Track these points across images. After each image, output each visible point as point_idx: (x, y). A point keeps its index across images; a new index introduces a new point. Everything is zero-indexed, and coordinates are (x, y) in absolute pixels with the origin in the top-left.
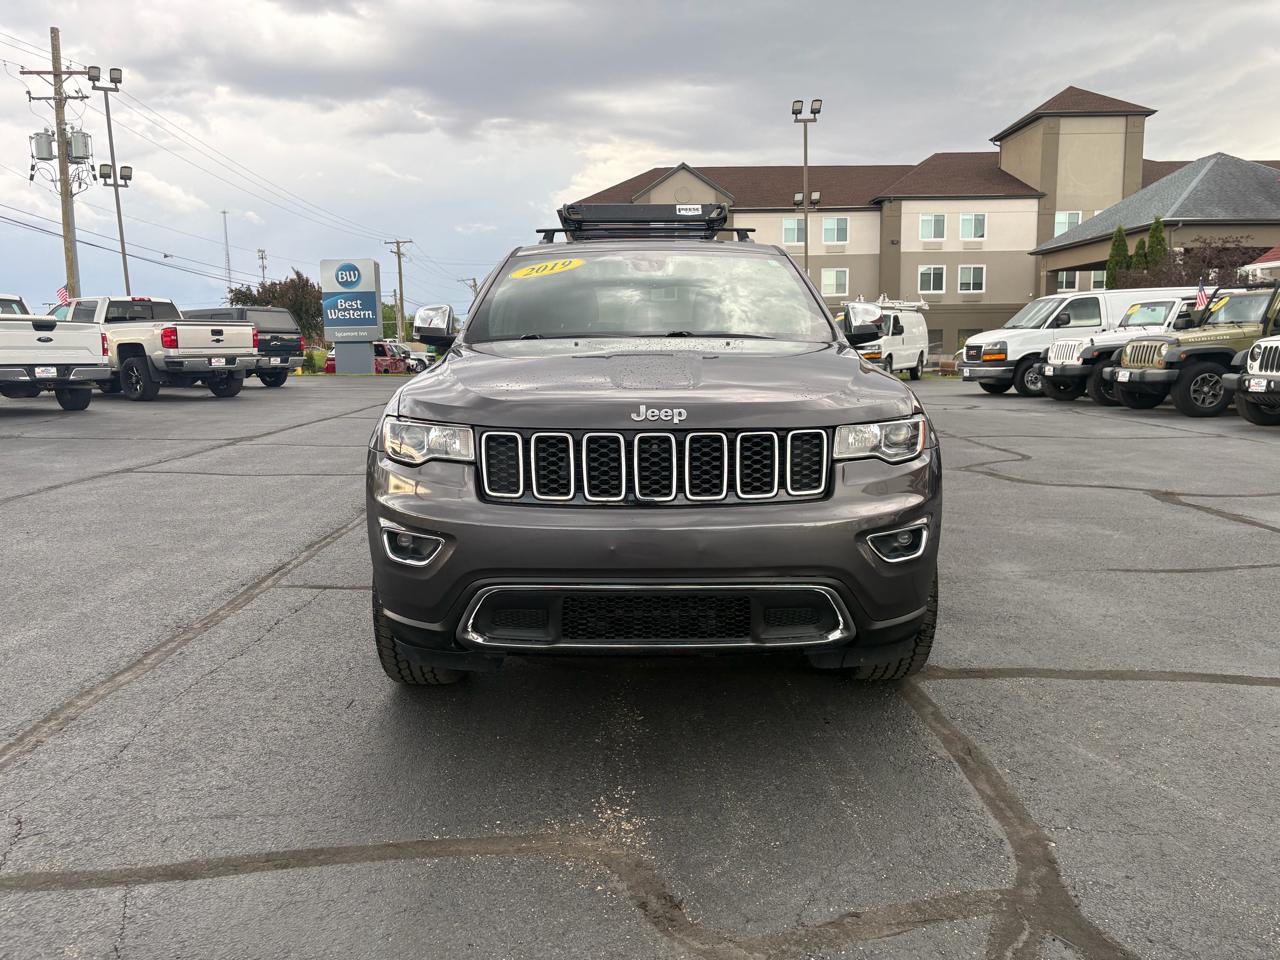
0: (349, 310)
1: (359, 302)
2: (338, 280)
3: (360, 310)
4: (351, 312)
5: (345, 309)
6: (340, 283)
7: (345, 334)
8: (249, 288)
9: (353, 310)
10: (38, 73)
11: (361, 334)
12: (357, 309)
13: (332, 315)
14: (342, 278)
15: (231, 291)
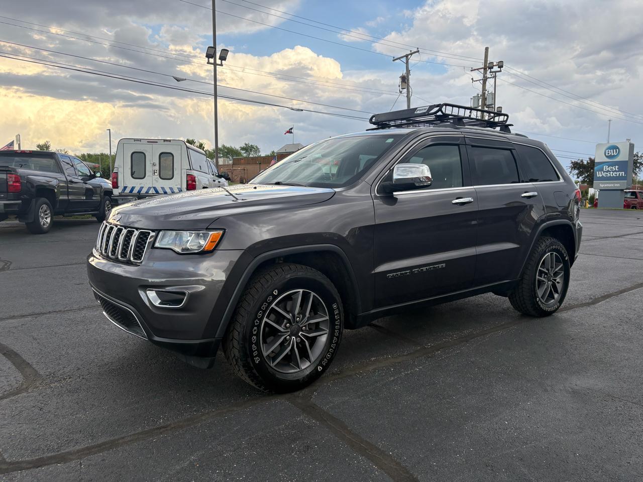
0: (610, 171)
1: (617, 167)
2: (605, 155)
3: (617, 171)
4: (611, 173)
5: (608, 171)
6: (607, 157)
7: (606, 185)
8: (582, 161)
9: (613, 171)
10: (478, 69)
11: (616, 185)
12: (615, 171)
13: (599, 174)
14: (608, 153)
15: (572, 163)
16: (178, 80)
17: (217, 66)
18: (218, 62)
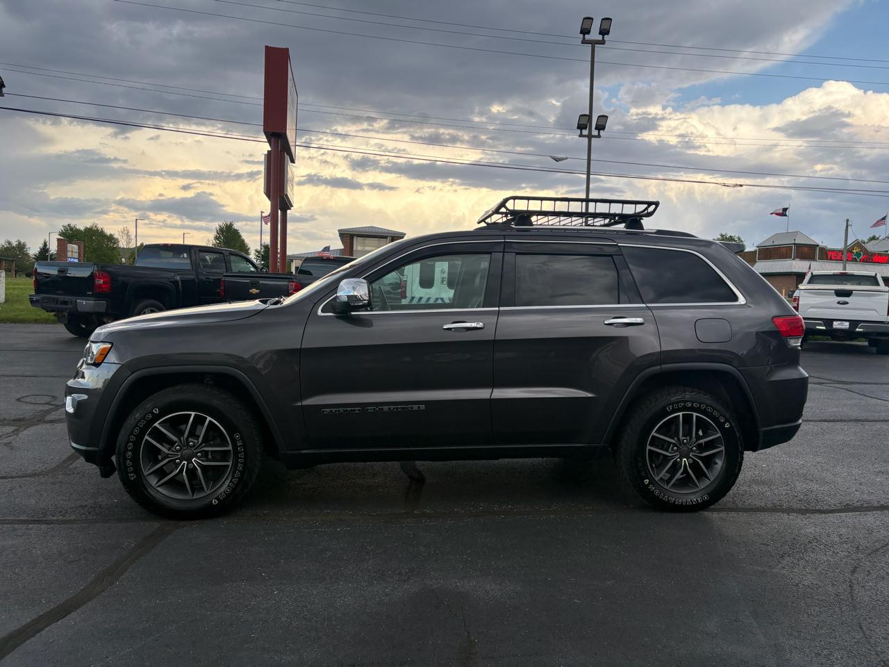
16: (557, 160)
17: (593, 139)
18: (595, 132)
